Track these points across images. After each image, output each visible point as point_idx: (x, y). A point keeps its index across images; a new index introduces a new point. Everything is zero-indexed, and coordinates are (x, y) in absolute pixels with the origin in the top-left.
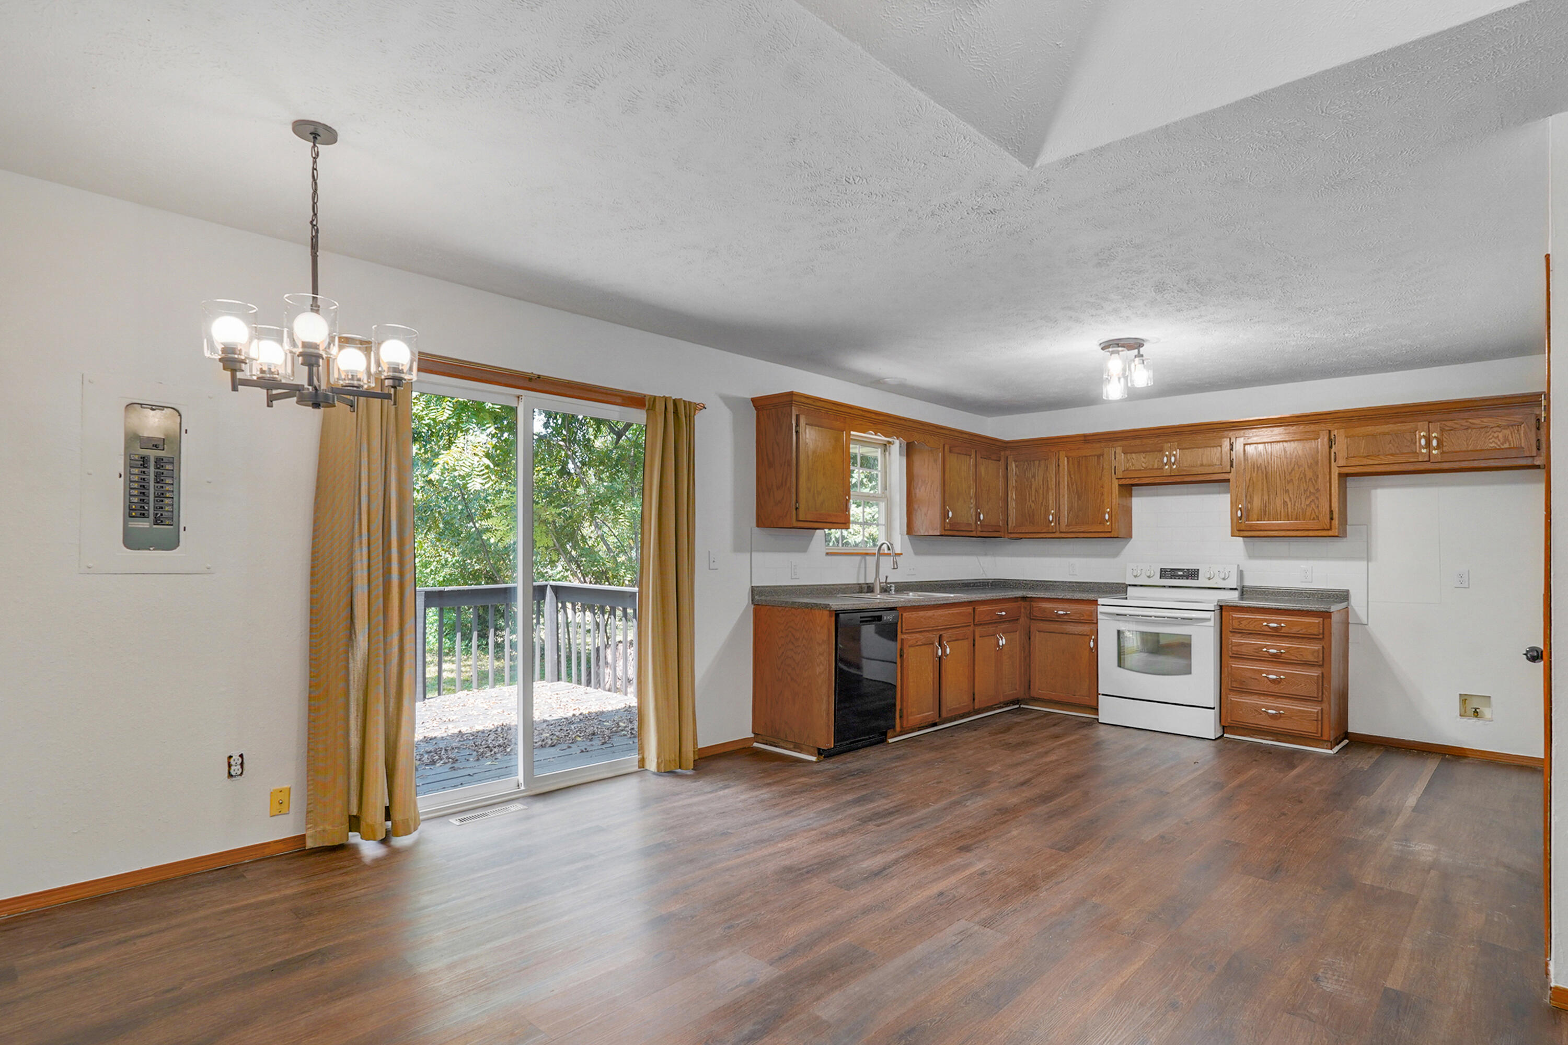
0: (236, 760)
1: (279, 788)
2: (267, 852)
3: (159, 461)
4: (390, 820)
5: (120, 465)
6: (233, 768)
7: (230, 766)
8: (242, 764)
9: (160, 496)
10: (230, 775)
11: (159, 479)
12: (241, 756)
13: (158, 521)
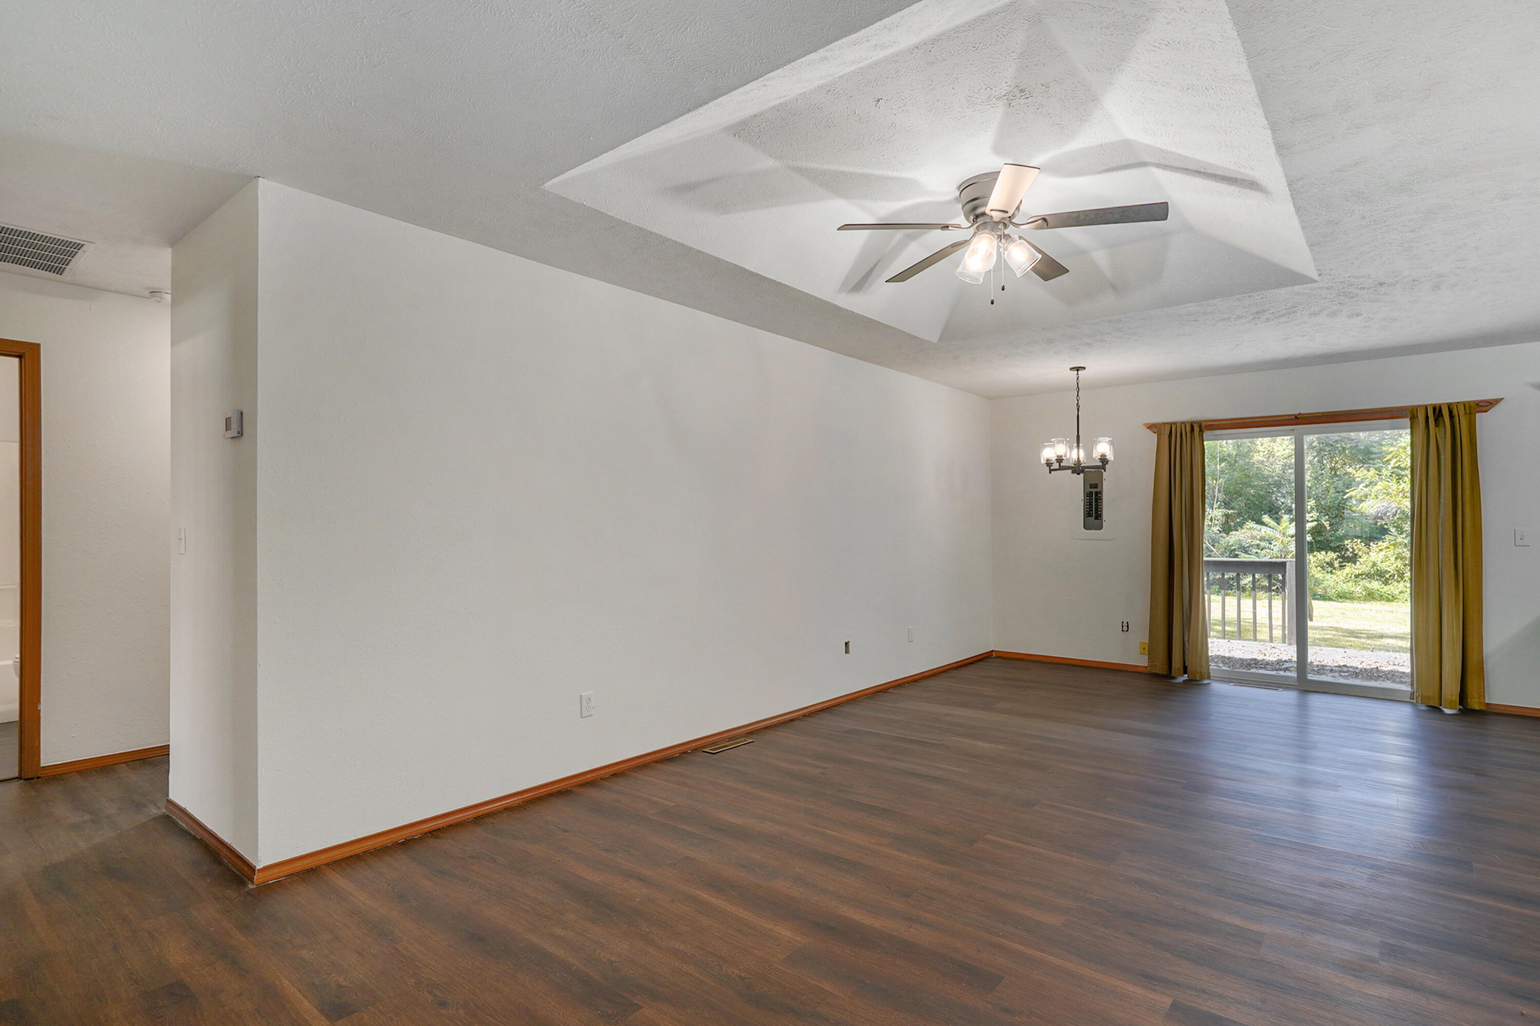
0: (1125, 624)
1: (1144, 642)
2: (1138, 670)
3: (1096, 493)
4: (1186, 673)
5: (1082, 496)
6: (1124, 627)
7: (1123, 626)
8: (1128, 626)
9: (1097, 508)
10: (1123, 631)
11: (1096, 500)
12: (1127, 623)
13: (1096, 518)
